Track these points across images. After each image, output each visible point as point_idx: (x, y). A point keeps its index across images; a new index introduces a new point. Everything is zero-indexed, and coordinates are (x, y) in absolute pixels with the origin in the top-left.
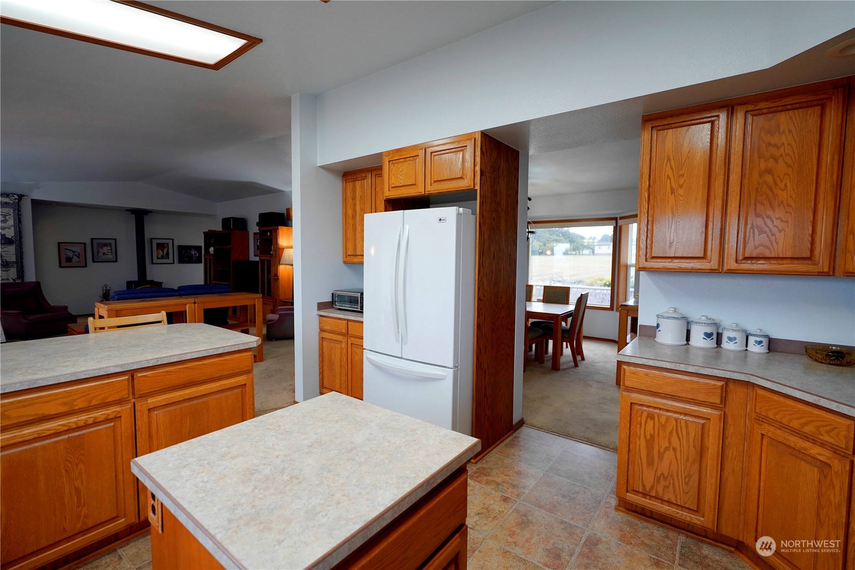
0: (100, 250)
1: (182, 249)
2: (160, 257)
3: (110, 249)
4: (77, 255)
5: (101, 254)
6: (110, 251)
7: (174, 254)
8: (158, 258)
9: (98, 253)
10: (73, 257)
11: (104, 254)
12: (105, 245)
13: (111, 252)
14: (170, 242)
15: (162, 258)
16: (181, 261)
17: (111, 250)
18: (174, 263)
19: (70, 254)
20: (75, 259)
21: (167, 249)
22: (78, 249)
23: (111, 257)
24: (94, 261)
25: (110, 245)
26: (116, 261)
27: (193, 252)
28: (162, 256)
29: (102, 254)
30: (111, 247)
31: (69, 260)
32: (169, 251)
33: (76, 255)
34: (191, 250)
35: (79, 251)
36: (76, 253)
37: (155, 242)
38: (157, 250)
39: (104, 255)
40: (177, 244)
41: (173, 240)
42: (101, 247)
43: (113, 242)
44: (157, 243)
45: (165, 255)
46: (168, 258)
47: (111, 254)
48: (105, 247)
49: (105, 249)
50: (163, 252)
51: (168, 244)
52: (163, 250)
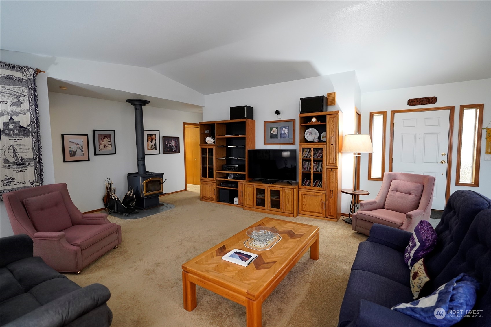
0: (101, 142)
1: (166, 139)
2: (150, 148)
3: (110, 141)
4: (81, 148)
5: (102, 147)
6: (110, 143)
7: (159, 144)
9: (100, 145)
11: (105, 146)
12: (106, 137)
13: (111, 144)
15: (152, 149)
16: (165, 152)
17: (111, 142)
18: (160, 154)
19: (74, 147)
20: (79, 152)
21: (155, 140)
22: (82, 141)
23: (110, 149)
24: (95, 154)
25: (110, 136)
26: (115, 153)
27: (173, 143)
29: (103, 146)
30: (111, 139)
31: (73, 154)
32: (156, 142)
33: (79, 148)
34: (171, 141)
35: (82, 143)
36: (80, 146)
38: (148, 141)
39: (105, 147)
40: (162, 135)
42: (102, 139)
43: (112, 133)
44: (147, 135)
45: (154, 146)
46: (156, 149)
47: (110, 146)
48: (106, 139)
49: (106, 141)
50: (152, 143)
51: (155, 135)
52: (152, 142)
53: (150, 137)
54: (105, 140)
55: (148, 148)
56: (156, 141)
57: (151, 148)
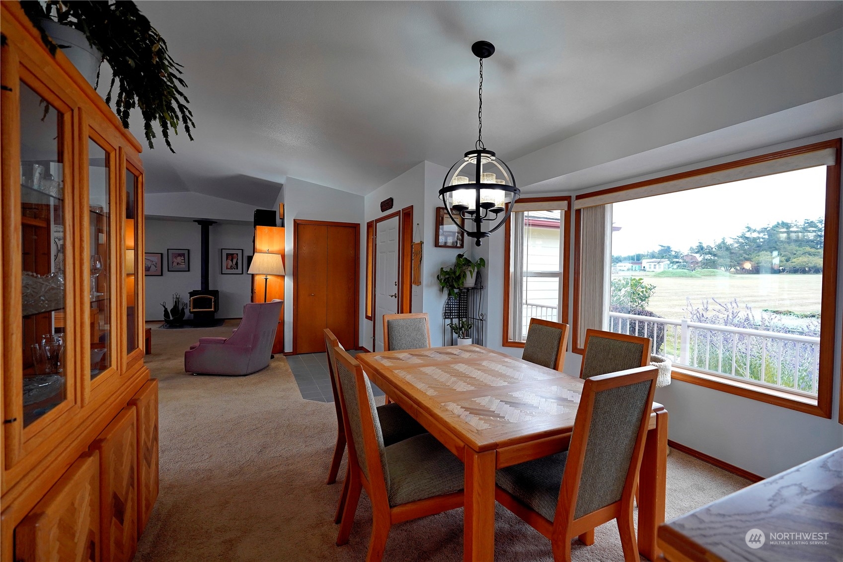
0: (175, 260)
2: (229, 267)
3: (183, 259)
4: (155, 264)
5: (175, 264)
6: (183, 261)
7: (243, 264)
8: (227, 268)
9: (173, 263)
10: (150, 267)
11: (178, 264)
14: (240, 253)
15: (231, 268)
17: (184, 260)
18: (242, 274)
19: (149, 263)
24: (169, 271)
26: (189, 271)
28: (231, 266)
31: (148, 269)
32: (239, 261)
35: (158, 260)
36: (154, 263)
37: (225, 253)
38: (227, 260)
40: (246, 254)
41: (242, 250)
42: (176, 257)
43: (186, 252)
44: (227, 254)
47: (184, 263)
48: (180, 257)
50: (232, 262)
51: (237, 254)
52: (232, 261)
53: (230, 256)
54: (179, 258)
56: (237, 260)
57: (231, 267)
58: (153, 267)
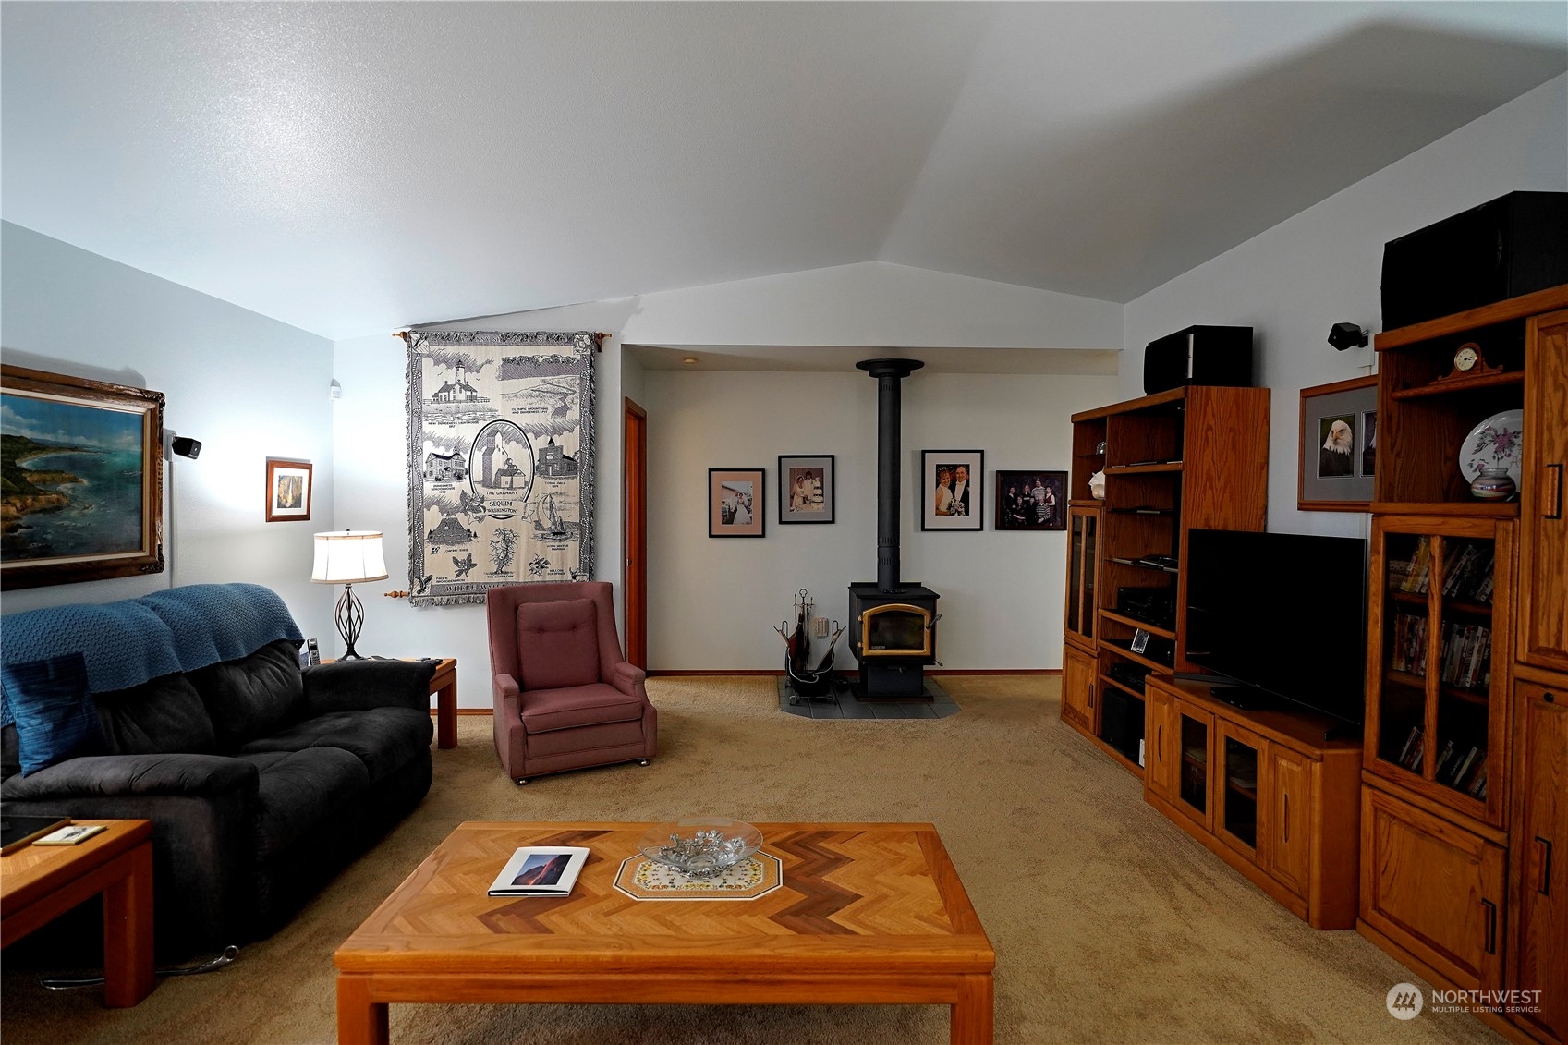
0: (797, 488)
1: (1010, 481)
2: (944, 508)
3: (819, 484)
4: (747, 503)
5: (798, 501)
6: (819, 492)
7: (985, 499)
8: (938, 513)
9: (792, 497)
10: (736, 510)
11: (805, 499)
12: (809, 474)
13: (822, 495)
14: (974, 460)
15: (950, 511)
16: (1004, 523)
17: (822, 488)
18: (981, 529)
19: (732, 501)
20: (742, 514)
21: (964, 483)
22: (748, 486)
23: (819, 509)
24: (781, 521)
26: (832, 521)
27: (1040, 492)
28: (950, 506)
29: (801, 501)
30: (822, 481)
32: (970, 489)
33: (743, 503)
34: (1033, 485)
35: (751, 491)
36: (745, 499)
37: (932, 461)
38: (937, 486)
39: (804, 503)
40: (993, 466)
41: (982, 452)
42: (800, 482)
43: (826, 464)
44: (938, 466)
45: (959, 504)
46: (967, 513)
47: (820, 499)
48: (809, 481)
49: (809, 486)
50: (953, 492)
51: (967, 467)
52: (952, 488)
53: (949, 474)
54: (808, 483)
55: (937, 509)
56: (968, 484)
57: (949, 508)
58: (742, 510)
